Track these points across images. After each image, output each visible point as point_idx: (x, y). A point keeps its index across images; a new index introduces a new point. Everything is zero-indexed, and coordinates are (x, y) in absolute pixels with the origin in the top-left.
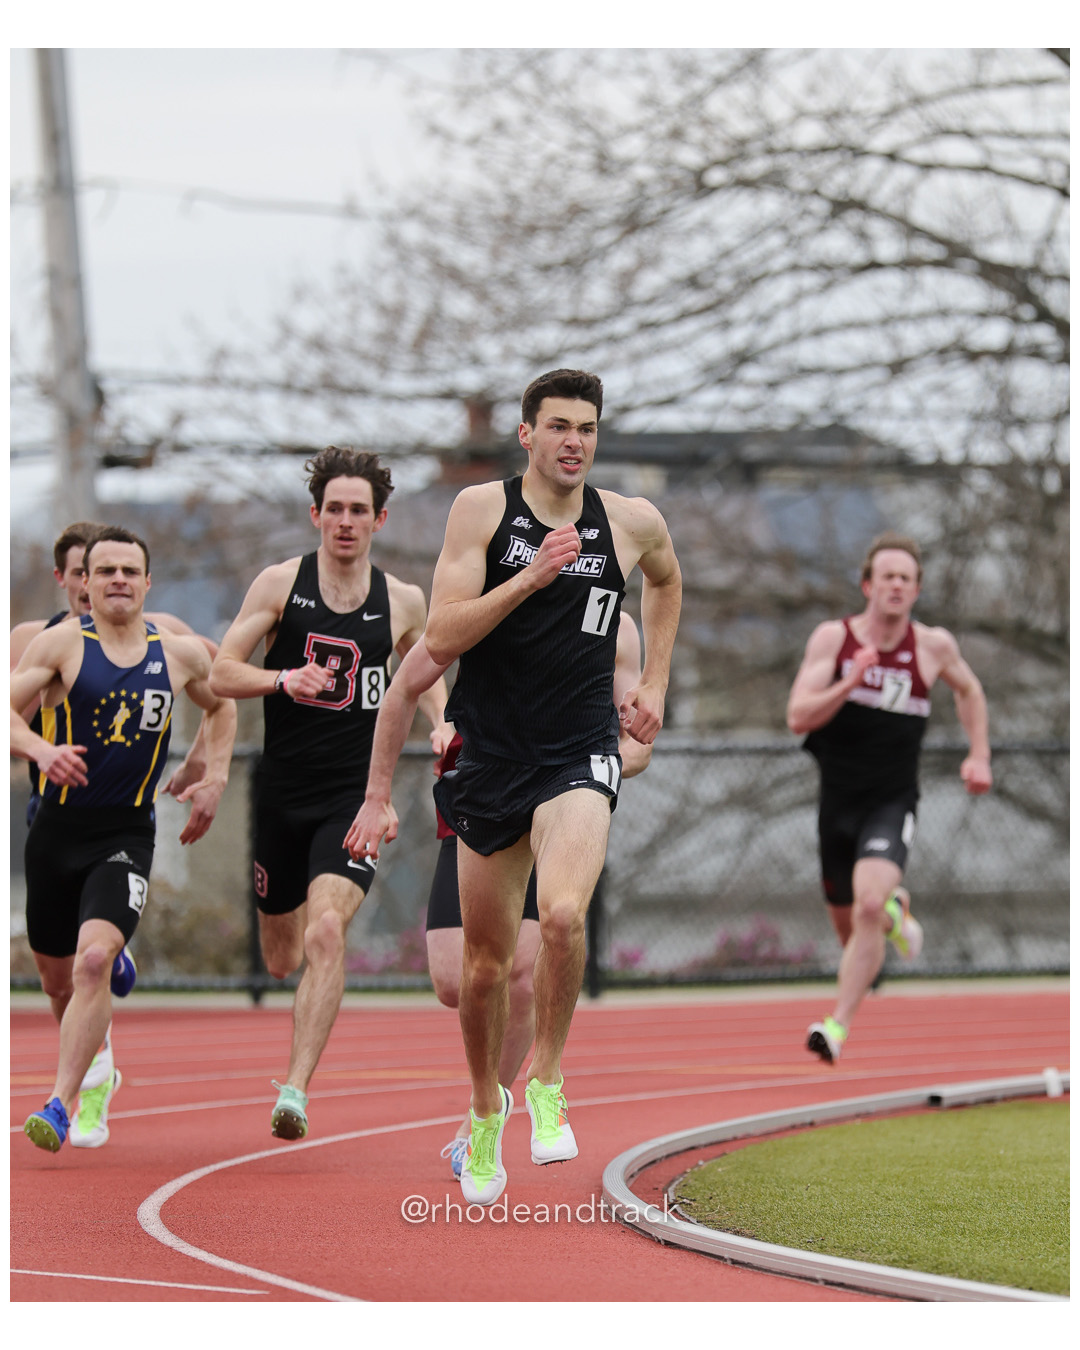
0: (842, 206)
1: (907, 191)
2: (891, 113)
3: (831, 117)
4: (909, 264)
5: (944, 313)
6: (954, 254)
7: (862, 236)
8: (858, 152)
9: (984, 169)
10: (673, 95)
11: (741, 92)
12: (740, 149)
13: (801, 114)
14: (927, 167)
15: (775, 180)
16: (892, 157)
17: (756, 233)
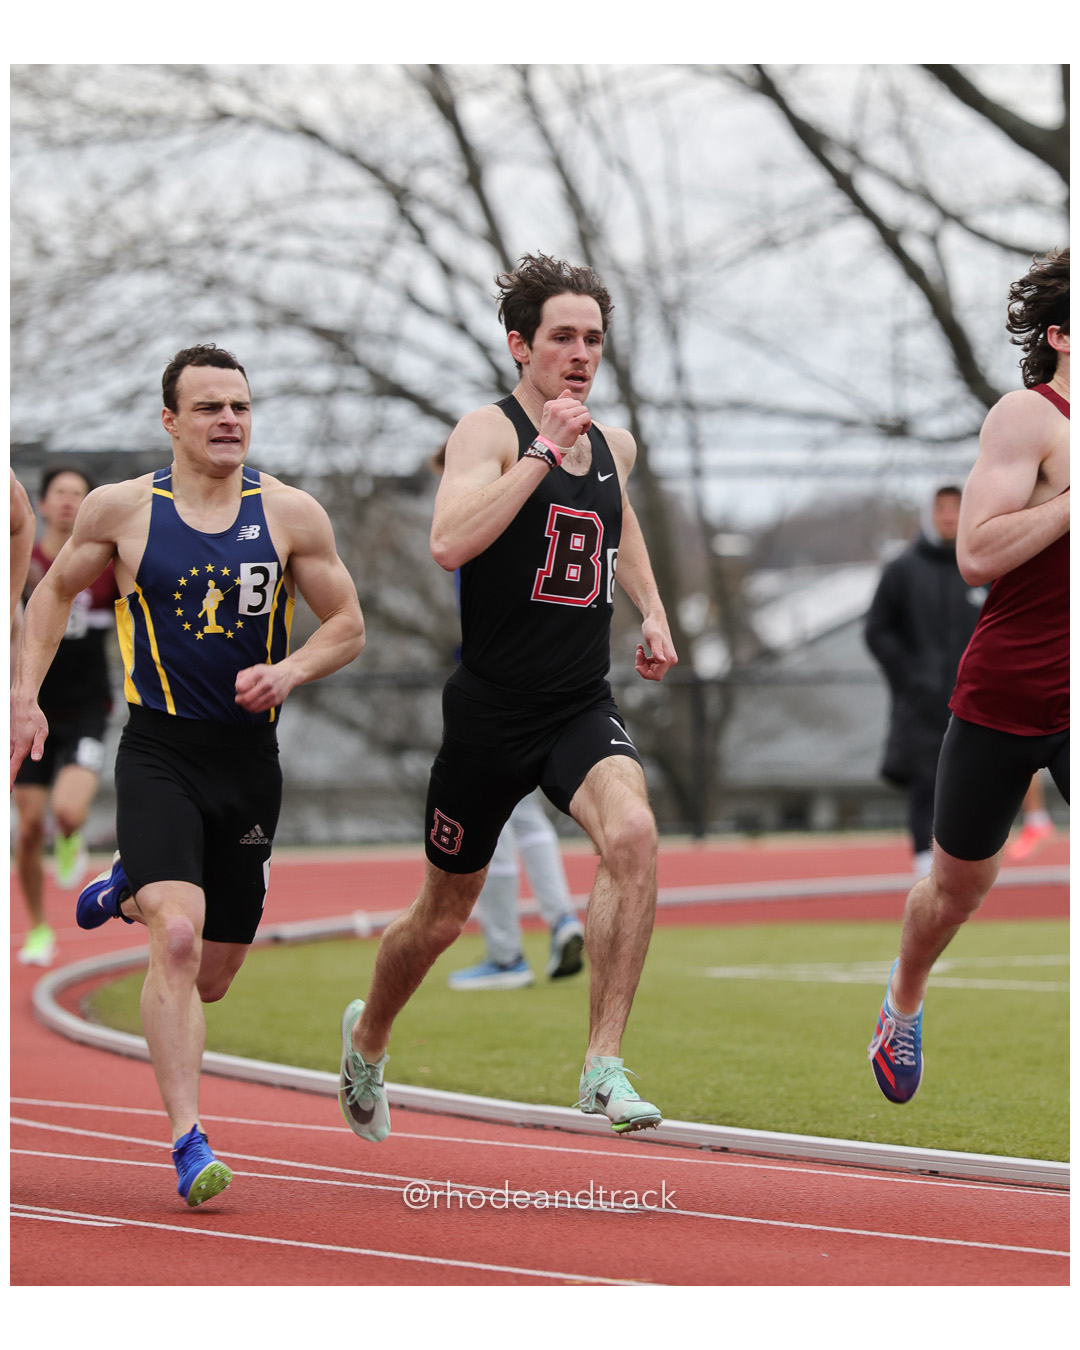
0: (210, 283)
1: (258, 275)
2: (246, 216)
3: (206, 218)
4: (263, 326)
5: (284, 362)
6: (291, 318)
7: (225, 305)
8: (219, 245)
9: (315, 257)
10: (88, 201)
11: (137, 201)
12: (135, 243)
13: (179, 217)
14: (274, 256)
15: (163, 264)
16: (248, 248)
17: (148, 302)
